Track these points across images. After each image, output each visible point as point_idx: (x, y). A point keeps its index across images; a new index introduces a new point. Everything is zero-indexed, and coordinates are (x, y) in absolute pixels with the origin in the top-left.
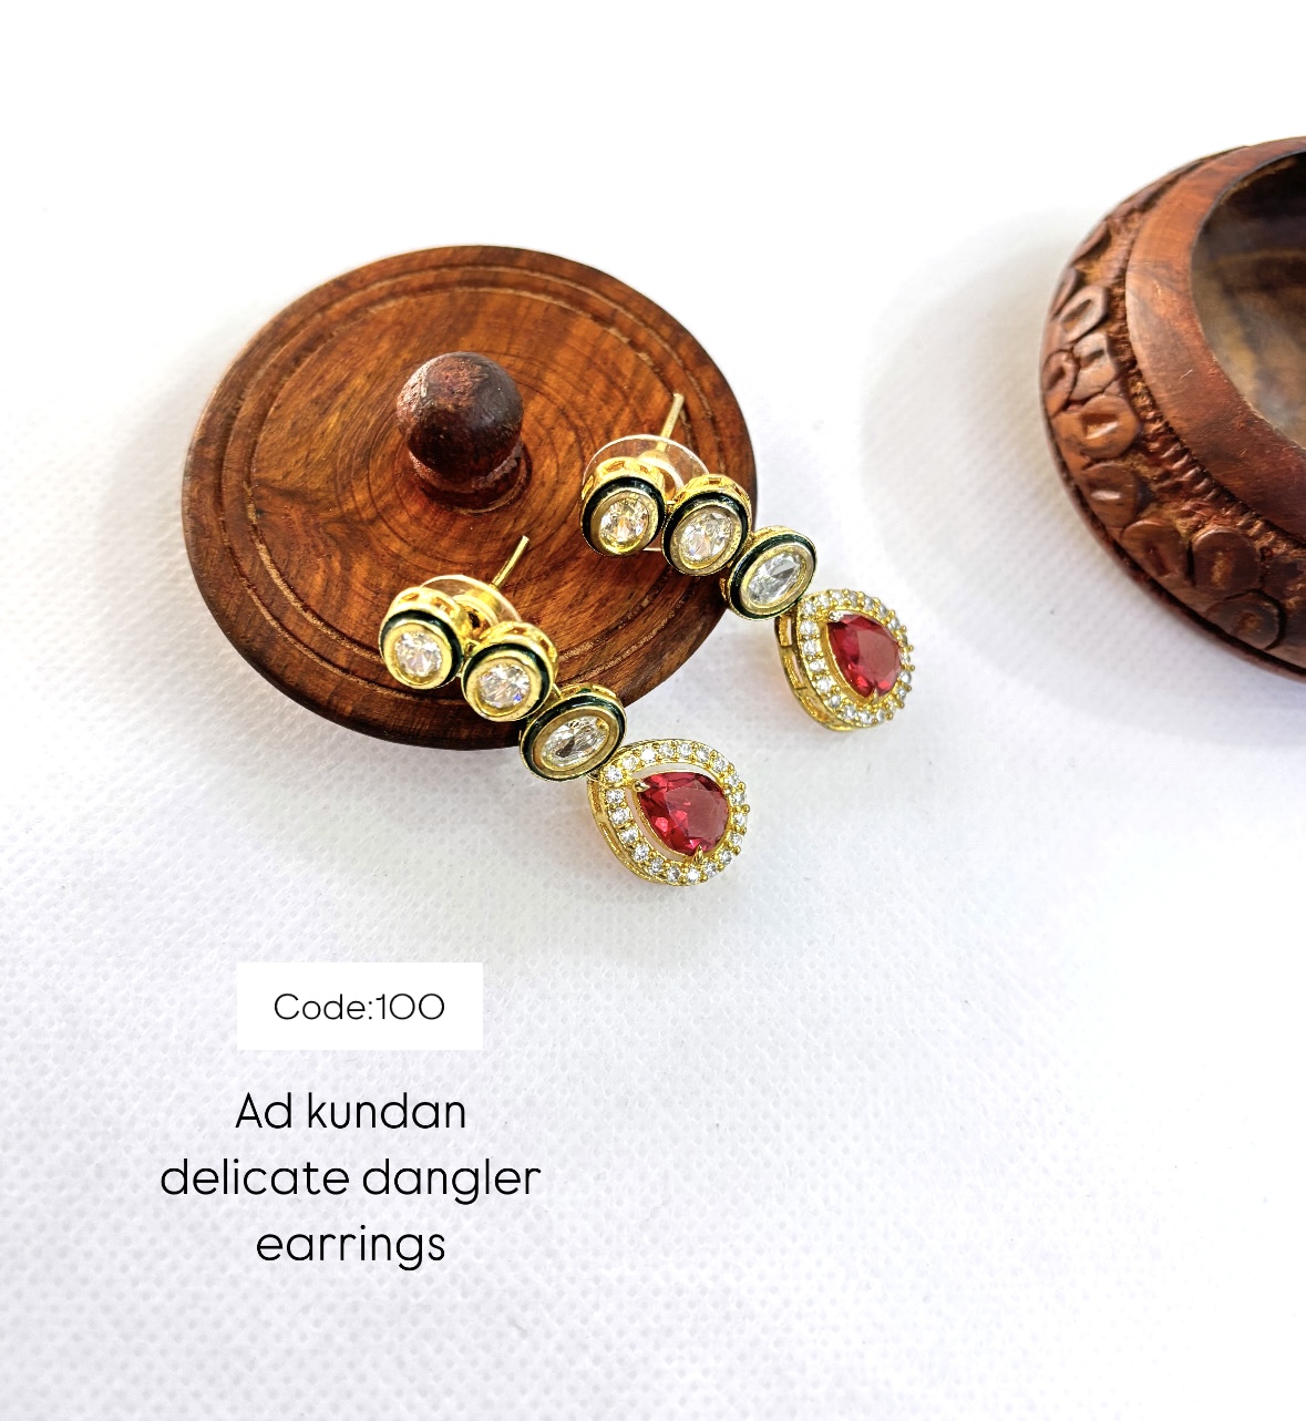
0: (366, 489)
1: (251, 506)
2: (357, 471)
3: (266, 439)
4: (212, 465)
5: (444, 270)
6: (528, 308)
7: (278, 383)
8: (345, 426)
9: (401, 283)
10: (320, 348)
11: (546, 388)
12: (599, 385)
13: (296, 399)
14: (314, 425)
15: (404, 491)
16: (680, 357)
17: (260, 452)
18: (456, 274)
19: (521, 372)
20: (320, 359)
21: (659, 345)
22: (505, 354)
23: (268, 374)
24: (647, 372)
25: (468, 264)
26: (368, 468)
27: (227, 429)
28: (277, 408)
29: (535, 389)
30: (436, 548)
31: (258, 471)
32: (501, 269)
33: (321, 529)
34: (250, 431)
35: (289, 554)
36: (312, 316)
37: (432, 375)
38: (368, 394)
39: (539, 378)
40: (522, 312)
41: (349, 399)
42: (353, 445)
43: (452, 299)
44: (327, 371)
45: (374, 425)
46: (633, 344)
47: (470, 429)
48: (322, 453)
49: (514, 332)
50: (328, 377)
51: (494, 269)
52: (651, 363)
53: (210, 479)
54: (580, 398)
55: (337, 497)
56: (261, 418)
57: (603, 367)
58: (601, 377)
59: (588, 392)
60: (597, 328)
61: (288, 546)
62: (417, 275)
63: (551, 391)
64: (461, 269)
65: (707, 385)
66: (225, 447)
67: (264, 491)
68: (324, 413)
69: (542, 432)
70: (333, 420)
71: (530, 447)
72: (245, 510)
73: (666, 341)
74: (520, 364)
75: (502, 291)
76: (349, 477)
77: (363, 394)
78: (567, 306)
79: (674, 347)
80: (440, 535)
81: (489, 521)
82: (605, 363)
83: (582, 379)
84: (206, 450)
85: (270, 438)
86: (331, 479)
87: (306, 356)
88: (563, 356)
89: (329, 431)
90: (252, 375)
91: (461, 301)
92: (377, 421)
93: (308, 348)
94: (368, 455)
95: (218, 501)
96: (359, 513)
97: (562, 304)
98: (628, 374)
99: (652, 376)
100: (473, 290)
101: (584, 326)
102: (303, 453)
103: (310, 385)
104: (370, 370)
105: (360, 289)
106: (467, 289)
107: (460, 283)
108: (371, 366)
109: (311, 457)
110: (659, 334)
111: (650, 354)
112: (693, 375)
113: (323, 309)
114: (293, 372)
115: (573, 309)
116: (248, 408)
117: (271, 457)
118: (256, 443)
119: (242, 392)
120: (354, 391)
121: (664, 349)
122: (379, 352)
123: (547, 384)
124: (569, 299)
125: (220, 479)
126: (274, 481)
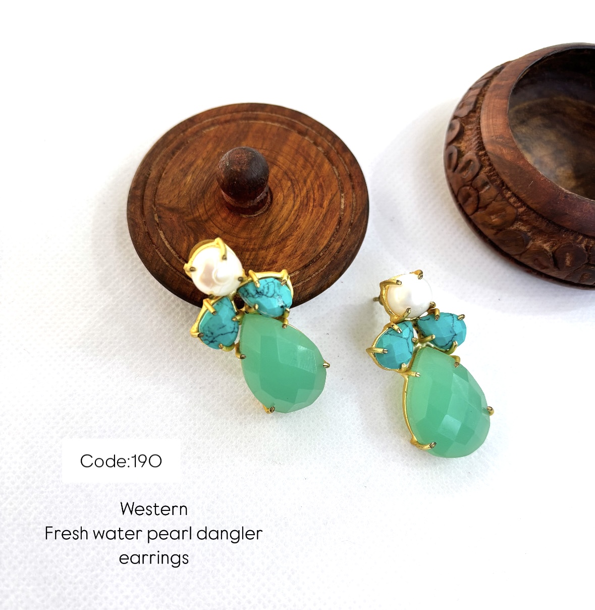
0: (204, 207)
1: (156, 215)
2: (200, 200)
3: (161, 187)
4: (139, 198)
5: (234, 114)
6: (270, 129)
7: (166, 163)
8: (194, 181)
9: (216, 120)
10: (183, 148)
11: (278, 163)
12: (301, 161)
13: (173, 170)
14: (181, 181)
15: (219, 208)
16: (335, 149)
17: (159, 192)
18: (239, 115)
19: (268, 156)
20: (183, 152)
21: (326, 144)
22: (261, 149)
23: (161, 159)
24: (321, 155)
25: (245, 111)
26: (204, 198)
27: (145, 183)
28: (166, 174)
29: (273, 163)
30: (233, 232)
31: (158, 200)
32: (259, 113)
33: (185, 224)
34: (154, 183)
35: (172, 235)
36: (179, 134)
37: (231, 157)
38: (203, 167)
39: (275, 159)
40: (268, 131)
41: (195, 169)
42: (197, 188)
43: (238, 126)
44: (186, 157)
45: (206, 180)
46: (315, 144)
47: (247, 179)
48: (185, 192)
49: (264, 139)
50: (186, 160)
51: (255, 113)
52: (323, 152)
53: (138, 204)
54: (293, 167)
55: (192, 211)
56: (159, 178)
57: (302, 153)
58: (302, 158)
59: (296, 164)
60: (300, 137)
61: (172, 231)
62: (223, 116)
63: (280, 164)
64: (242, 113)
65: (347, 160)
66: (144, 191)
67: (161, 209)
68: (185, 175)
69: (277, 182)
70: (189, 178)
71: (272, 188)
72: (154, 217)
73: (329, 142)
74: (267, 153)
75: (259, 122)
76: (196, 202)
77: (202, 166)
78: (287, 128)
79: (333, 144)
80: (234, 226)
81: (255, 220)
82: (304, 152)
83: (293, 159)
84: (137, 192)
85: (163, 186)
86: (189, 203)
87: (177, 152)
88: (286, 149)
89: (187, 183)
90: (155, 160)
91: (242, 127)
92: (207, 178)
93: (178, 148)
94: (204, 193)
95: (142, 213)
96: (201, 217)
97: (284, 127)
98: (314, 157)
99: (324, 157)
100: (247, 122)
101: (294, 136)
102: (177, 192)
103: (179, 164)
104: (204, 157)
105: (198, 123)
106: (244, 121)
107: (242, 119)
108: (204, 155)
109: (180, 194)
110: (326, 138)
111: (323, 147)
112: (341, 156)
113: (184, 131)
114: (172, 158)
115: (289, 129)
116: (154, 173)
117: (164, 194)
118: (157, 188)
119: (151, 167)
120: (198, 166)
121: (328, 145)
122: (208, 149)
123: (279, 161)
124: (288, 124)
125: (143, 204)
126: (165, 204)
